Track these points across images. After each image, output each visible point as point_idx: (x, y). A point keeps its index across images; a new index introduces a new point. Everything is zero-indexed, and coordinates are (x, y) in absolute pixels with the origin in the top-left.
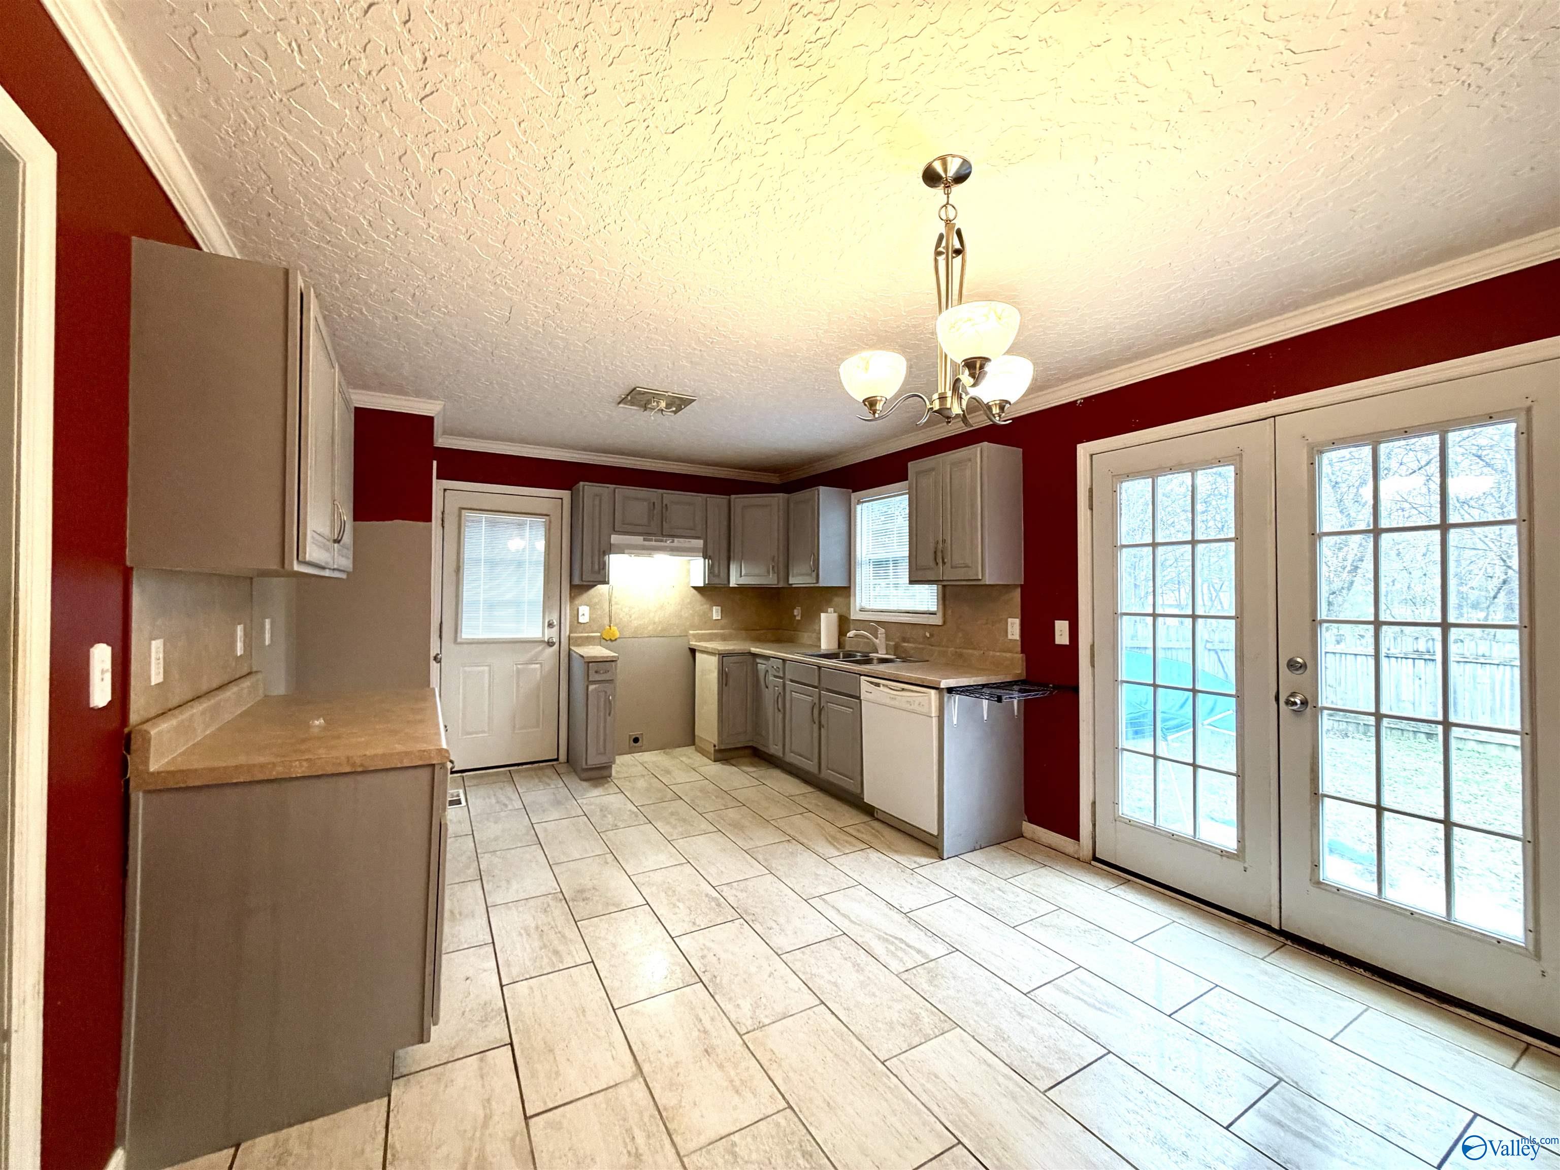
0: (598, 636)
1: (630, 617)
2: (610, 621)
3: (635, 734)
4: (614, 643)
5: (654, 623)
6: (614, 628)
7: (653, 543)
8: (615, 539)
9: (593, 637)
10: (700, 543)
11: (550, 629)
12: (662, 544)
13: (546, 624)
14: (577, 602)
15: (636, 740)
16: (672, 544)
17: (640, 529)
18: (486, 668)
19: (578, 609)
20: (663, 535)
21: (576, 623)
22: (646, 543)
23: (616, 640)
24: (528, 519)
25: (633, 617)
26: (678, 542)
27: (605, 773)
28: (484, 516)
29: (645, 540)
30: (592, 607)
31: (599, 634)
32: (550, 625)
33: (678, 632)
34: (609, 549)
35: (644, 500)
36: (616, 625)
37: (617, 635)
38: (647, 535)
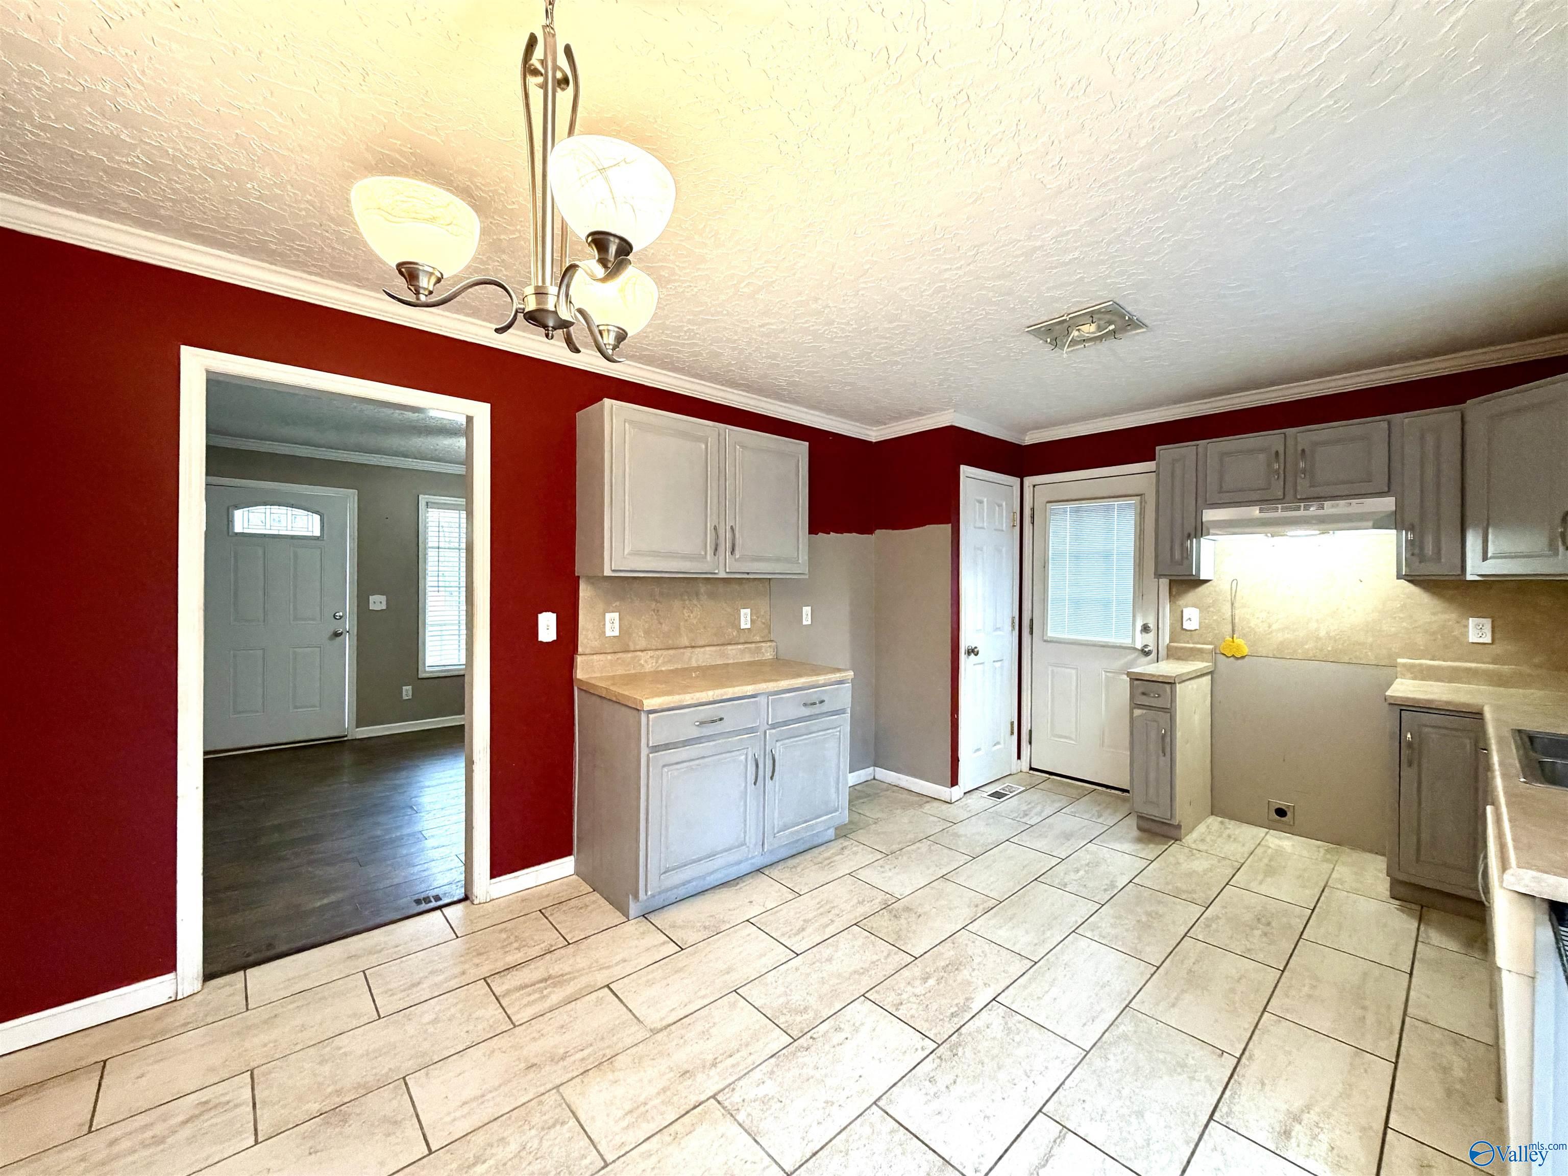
0: (1209, 649)
1: (1270, 627)
2: (1233, 631)
3: (1282, 804)
4: (1240, 661)
5: (1318, 639)
6: (1239, 641)
7: (1280, 514)
8: (1210, 515)
9: (1201, 651)
10: (1388, 504)
11: (1145, 635)
12: (1301, 513)
13: (1139, 627)
14: (1181, 602)
15: (1281, 812)
16: (1321, 512)
17: (1255, 496)
18: (1074, 672)
19: (1182, 612)
20: (1302, 500)
21: (1178, 630)
22: (1263, 515)
23: (1243, 657)
24: (1116, 503)
25: (1274, 627)
26: (1330, 508)
27: (1173, 833)
28: (1069, 506)
29: (1261, 511)
30: (1203, 609)
31: (1211, 647)
32: (1146, 629)
33: (1372, 658)
34: (1199, 530)
35: (1261, 450)
36: (1244, 636)
37: (1246, 651)
38: (1263, 502)
